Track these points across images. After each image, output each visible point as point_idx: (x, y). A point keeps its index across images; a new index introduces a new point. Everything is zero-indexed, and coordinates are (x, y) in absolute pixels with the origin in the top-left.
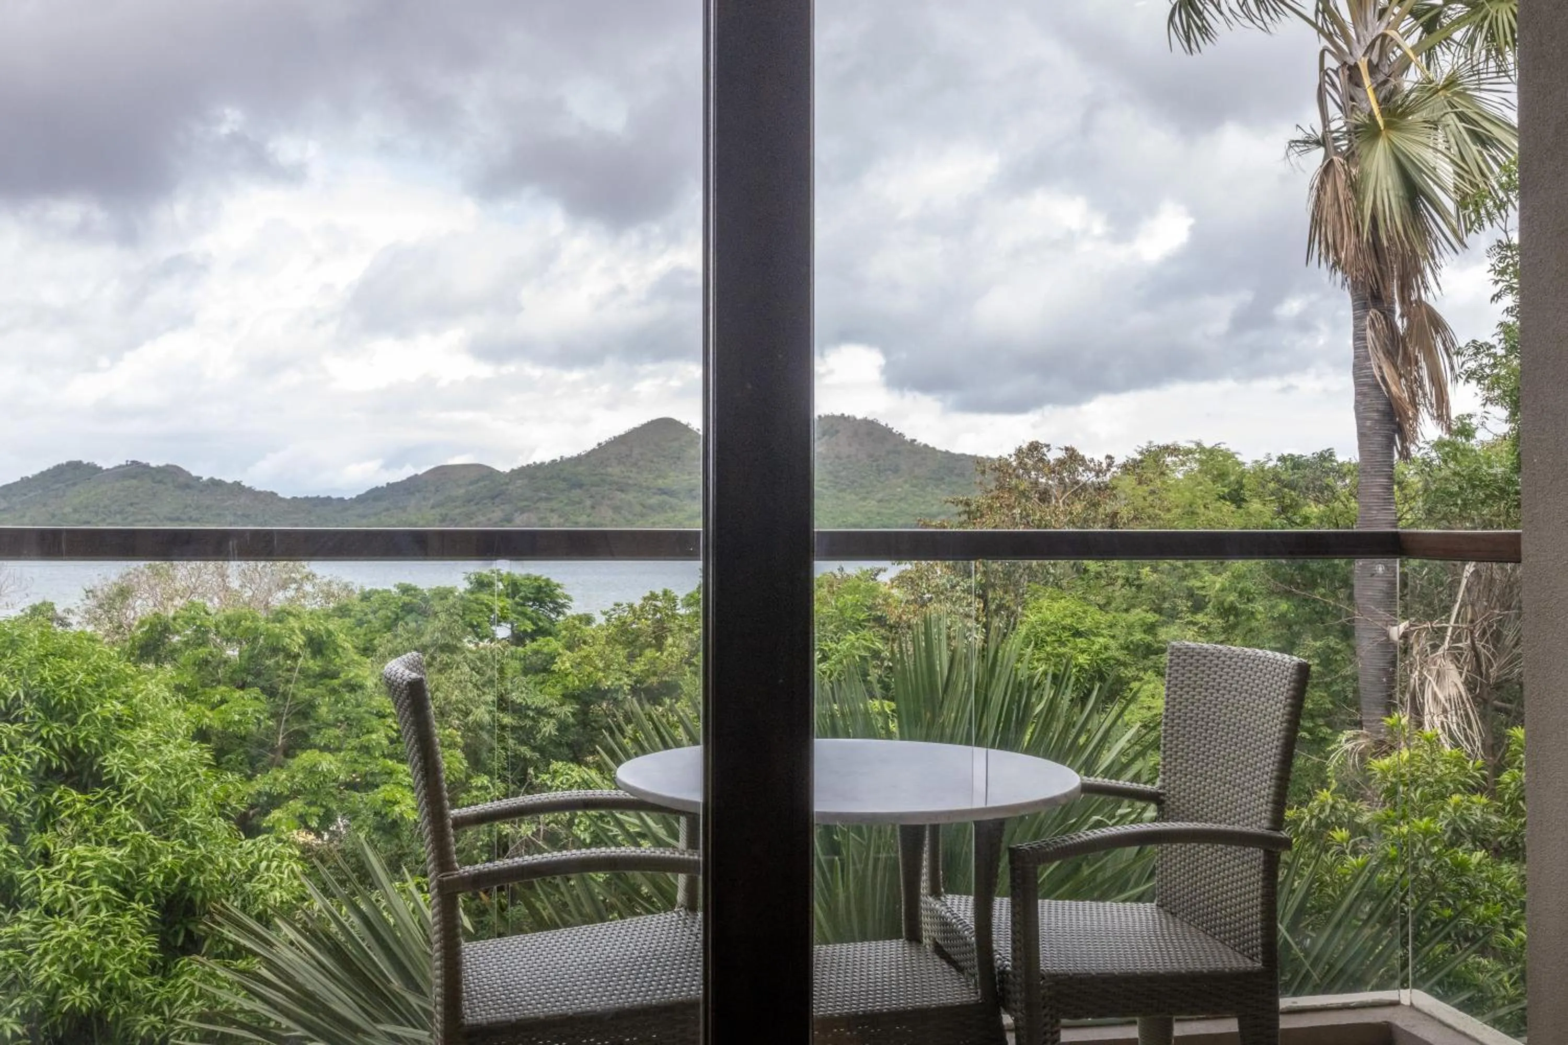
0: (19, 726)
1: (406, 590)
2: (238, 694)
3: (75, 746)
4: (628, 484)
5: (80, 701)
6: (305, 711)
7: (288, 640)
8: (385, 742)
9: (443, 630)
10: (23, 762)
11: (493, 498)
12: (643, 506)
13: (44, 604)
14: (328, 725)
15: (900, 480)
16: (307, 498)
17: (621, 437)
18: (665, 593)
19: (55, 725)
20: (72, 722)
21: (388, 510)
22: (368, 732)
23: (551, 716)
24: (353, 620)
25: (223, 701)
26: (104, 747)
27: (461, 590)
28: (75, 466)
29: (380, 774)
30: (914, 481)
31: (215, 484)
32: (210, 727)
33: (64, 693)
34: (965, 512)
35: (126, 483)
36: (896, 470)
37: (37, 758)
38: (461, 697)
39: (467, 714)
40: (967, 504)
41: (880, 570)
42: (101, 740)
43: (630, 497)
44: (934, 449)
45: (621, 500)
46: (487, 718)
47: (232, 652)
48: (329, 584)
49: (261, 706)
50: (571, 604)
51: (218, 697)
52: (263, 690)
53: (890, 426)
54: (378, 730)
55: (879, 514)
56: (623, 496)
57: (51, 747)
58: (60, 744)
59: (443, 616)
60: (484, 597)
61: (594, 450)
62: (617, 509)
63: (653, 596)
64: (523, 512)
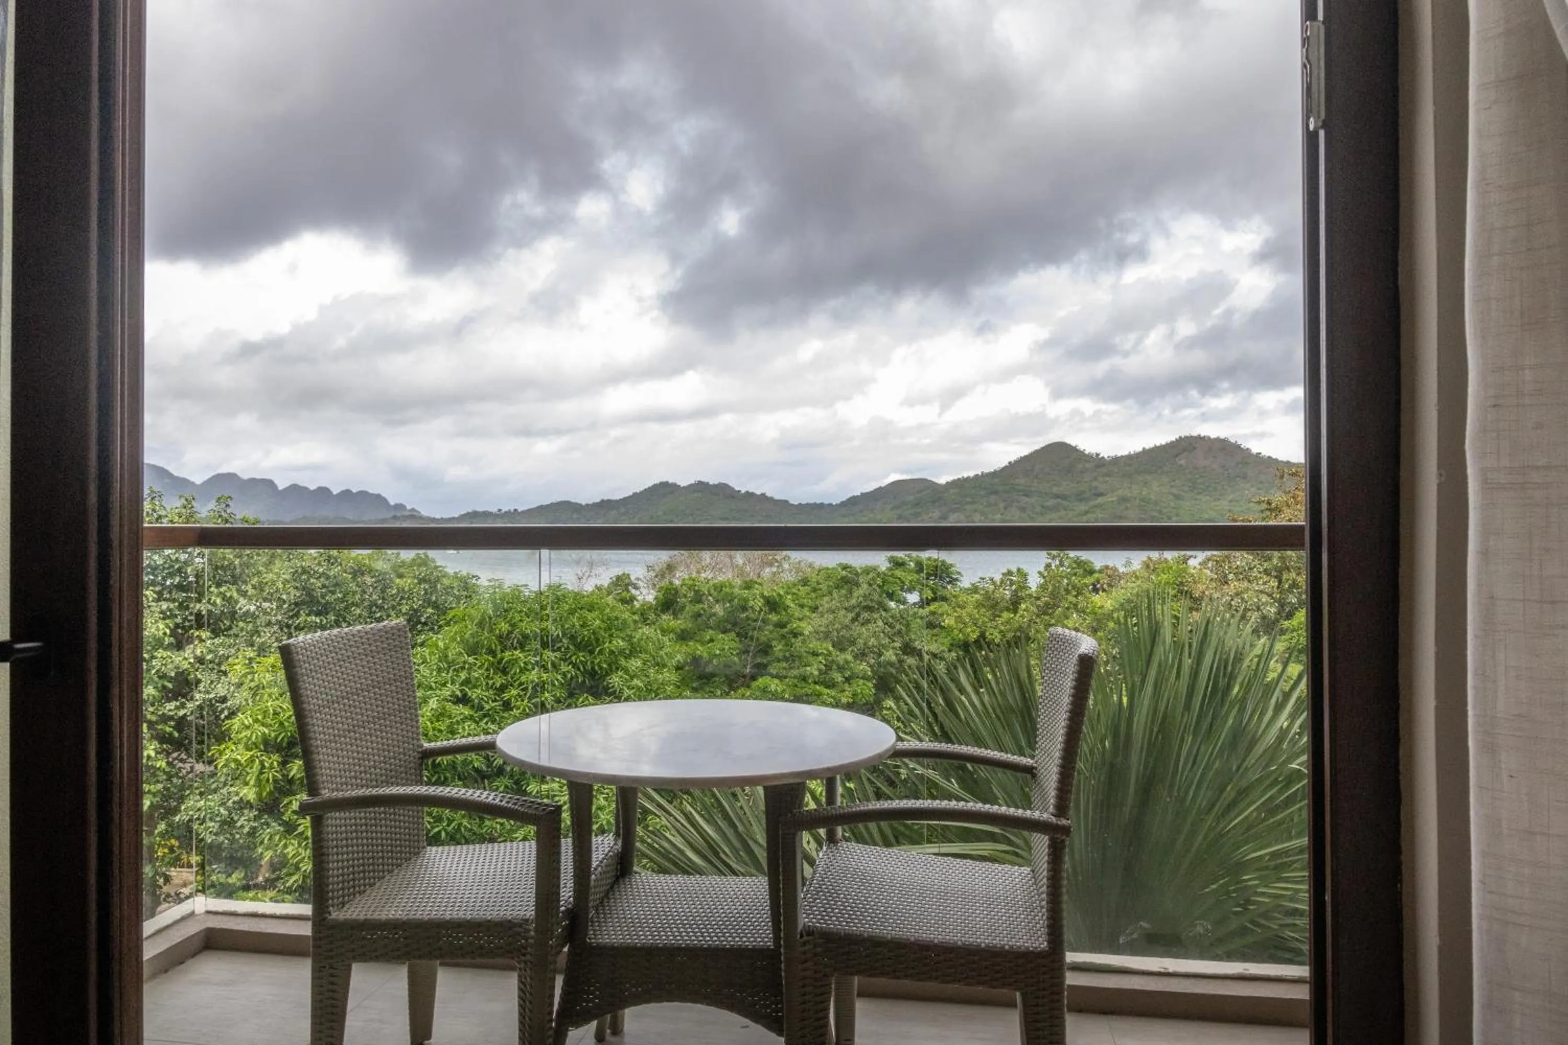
0: (558, 654)
1: (845, 567)
2: (721, 636)
3: (593, 668)
4: (1031, 491)
5: (597, 640)
6: (765, 649)
7: (752, 603)
8: (816, 673)
9: (865, 596)
10: (559, 677)
11: (934, 502)
12: (1043, 507)
13: (624, 574)
14: (779, 661)
15: (1249, 485)
16: (807, 504)
17: (1026, 457)
18: (1019, 570)
19: (581, 654)
20: (591, 652)
21: (861, 511)
22: (805, 666)
23: (942, 659)
24: (809, 588)
25: (712, 640)
26: (611, 670)
27: (884, 569)
28: (664, 485)
29: (811, 695)
30: (1260, 486)
31: (749, 495)
32: (701, 657)
33: (586, 633)
34: (1267, 509)
35: (695, 495)
36: (1245, 477)
37: (569, 676)
38: (876, 644)
39: (880, 655)
40: (1269, 503)
41: (1191, 557)
42: (610, 665)
43: (1033, 500)
44: (1276, 460)
45: (1026, 503)
46: (894, 658)
47: (719, 609)
48: (799, 562)
49: (733, 645)
50: (962, 579)
51: (708, 637)
52: (738, 635)
53: (1239, 443)
54: (812, 665)
55: (1230, 511)
56: (1027, 499)
57: (579, 669)
58: (584, 667)
59: (865, 586)
60: (898, 573)
61: (1006, 467)
62: (1023, 509)
63: (1010, 573)
64: (954, 512)
